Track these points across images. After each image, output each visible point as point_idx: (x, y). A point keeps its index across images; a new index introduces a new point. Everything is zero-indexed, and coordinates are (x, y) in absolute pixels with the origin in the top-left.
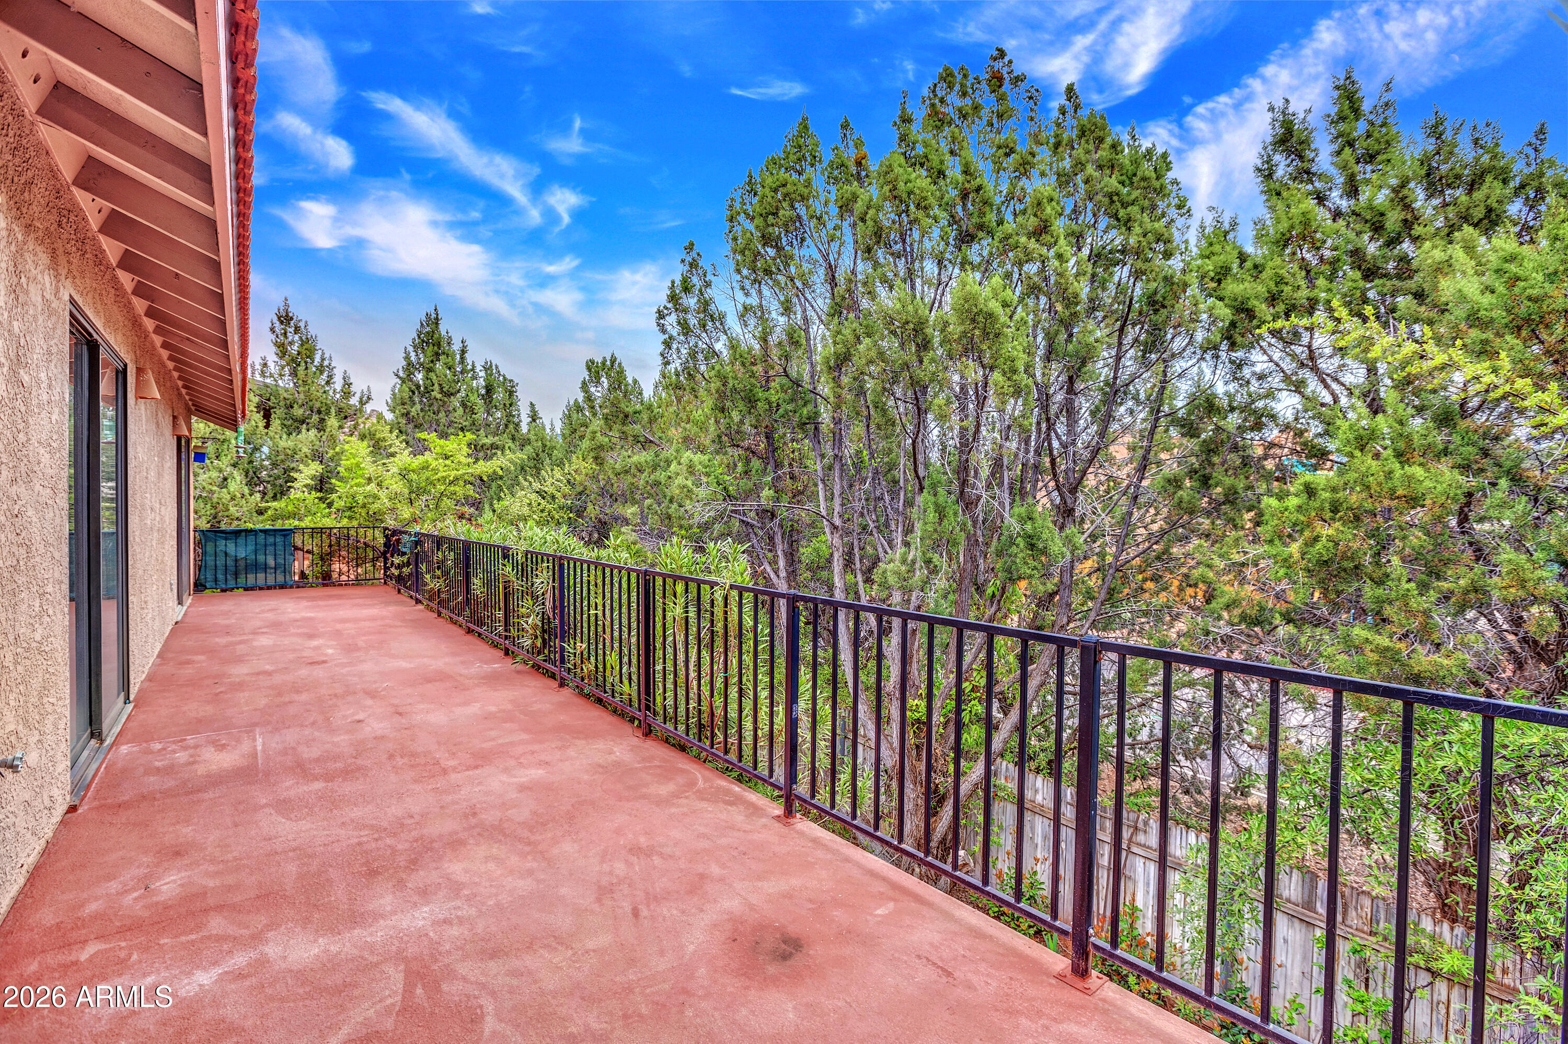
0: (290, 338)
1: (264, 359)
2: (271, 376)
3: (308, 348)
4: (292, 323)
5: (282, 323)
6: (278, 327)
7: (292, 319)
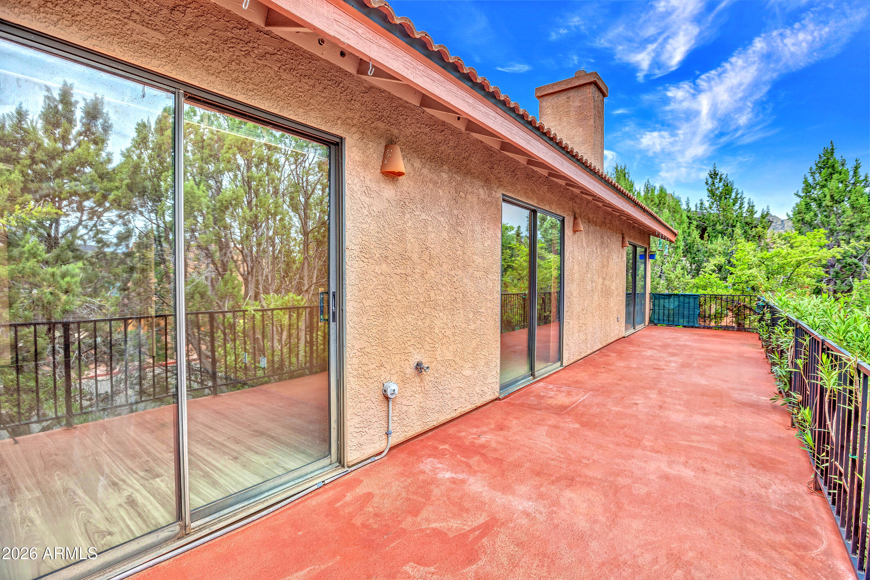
0: (717, 186)
1: (701, 200)
2: (706, 209)
3: (728, 190)
4: (718, 177)
5: (712, 177)
6: (710, 181)
7: (717, 174)
